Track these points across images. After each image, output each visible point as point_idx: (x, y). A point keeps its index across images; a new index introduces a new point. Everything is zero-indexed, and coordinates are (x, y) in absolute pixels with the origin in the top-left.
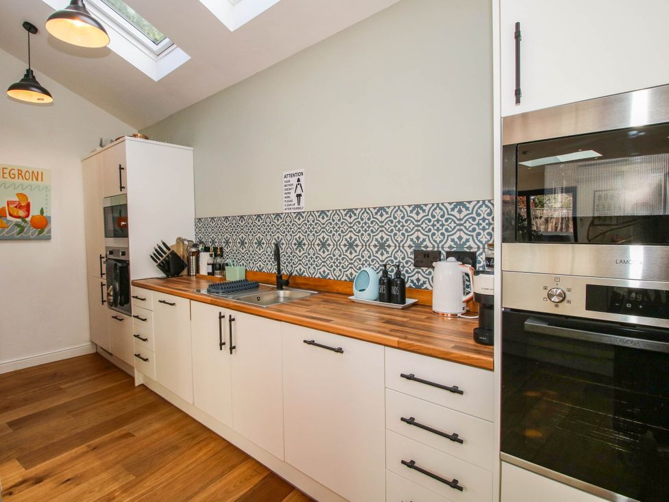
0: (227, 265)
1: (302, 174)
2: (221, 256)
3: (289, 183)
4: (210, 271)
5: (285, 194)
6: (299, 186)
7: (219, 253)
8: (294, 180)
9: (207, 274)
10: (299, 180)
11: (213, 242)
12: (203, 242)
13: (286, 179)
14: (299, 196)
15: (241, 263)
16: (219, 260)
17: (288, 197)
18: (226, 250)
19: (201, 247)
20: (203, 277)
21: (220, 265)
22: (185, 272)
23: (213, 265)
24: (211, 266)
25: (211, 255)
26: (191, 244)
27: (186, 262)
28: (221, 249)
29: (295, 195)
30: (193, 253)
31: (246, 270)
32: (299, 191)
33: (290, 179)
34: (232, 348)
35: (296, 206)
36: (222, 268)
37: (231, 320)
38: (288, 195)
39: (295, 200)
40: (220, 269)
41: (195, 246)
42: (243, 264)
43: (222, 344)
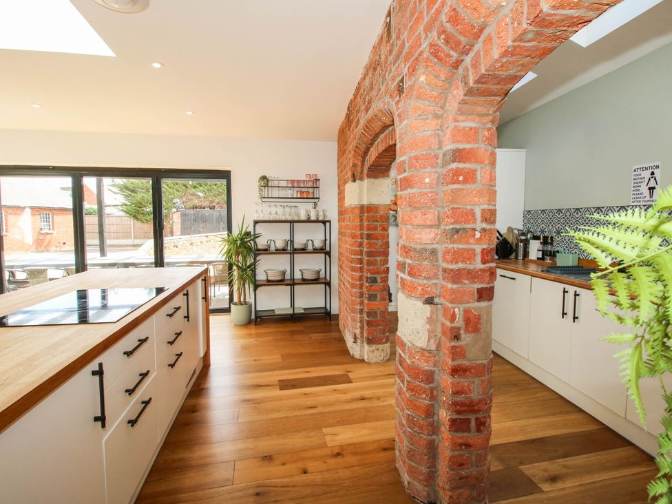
0: (558, 252)
1: (658, 167)
2: (551, 244)
3: (640, 177)
4: (540, 256)
5: (634, 187)
6: (652, 180)
7: (549, 241)
8: (647, 174)
9: (536, 259)
10: (653, 173)
11: (542, 231)
12: (531, 232)
13: (635, 173)
14: (652, 189)
15: (573, 252)
16: (549, 248)
17: (639, 190)
18: (556, 239)
19: (529, 236)
20: (533, 261)
21: (550, 252)
22: (513, 256)
23: (543, 251)
24: (541, 253)
25: (541, 243)
26: (521, 232)
27: (514, 247)
28: (552, 238)
29: (648, 187)
30: (522, 241)
31: (579, 258)
32: (652, 184)
33: (641, 172)
34: (575, 318)
35: (648, 198)
36: (553, 255)
37: (576, 295)
38: (638, 188)
39: (646, 193)
40: (550, 255)
41: (523, 234)
42: (576, 253)
43: (564, 314)
